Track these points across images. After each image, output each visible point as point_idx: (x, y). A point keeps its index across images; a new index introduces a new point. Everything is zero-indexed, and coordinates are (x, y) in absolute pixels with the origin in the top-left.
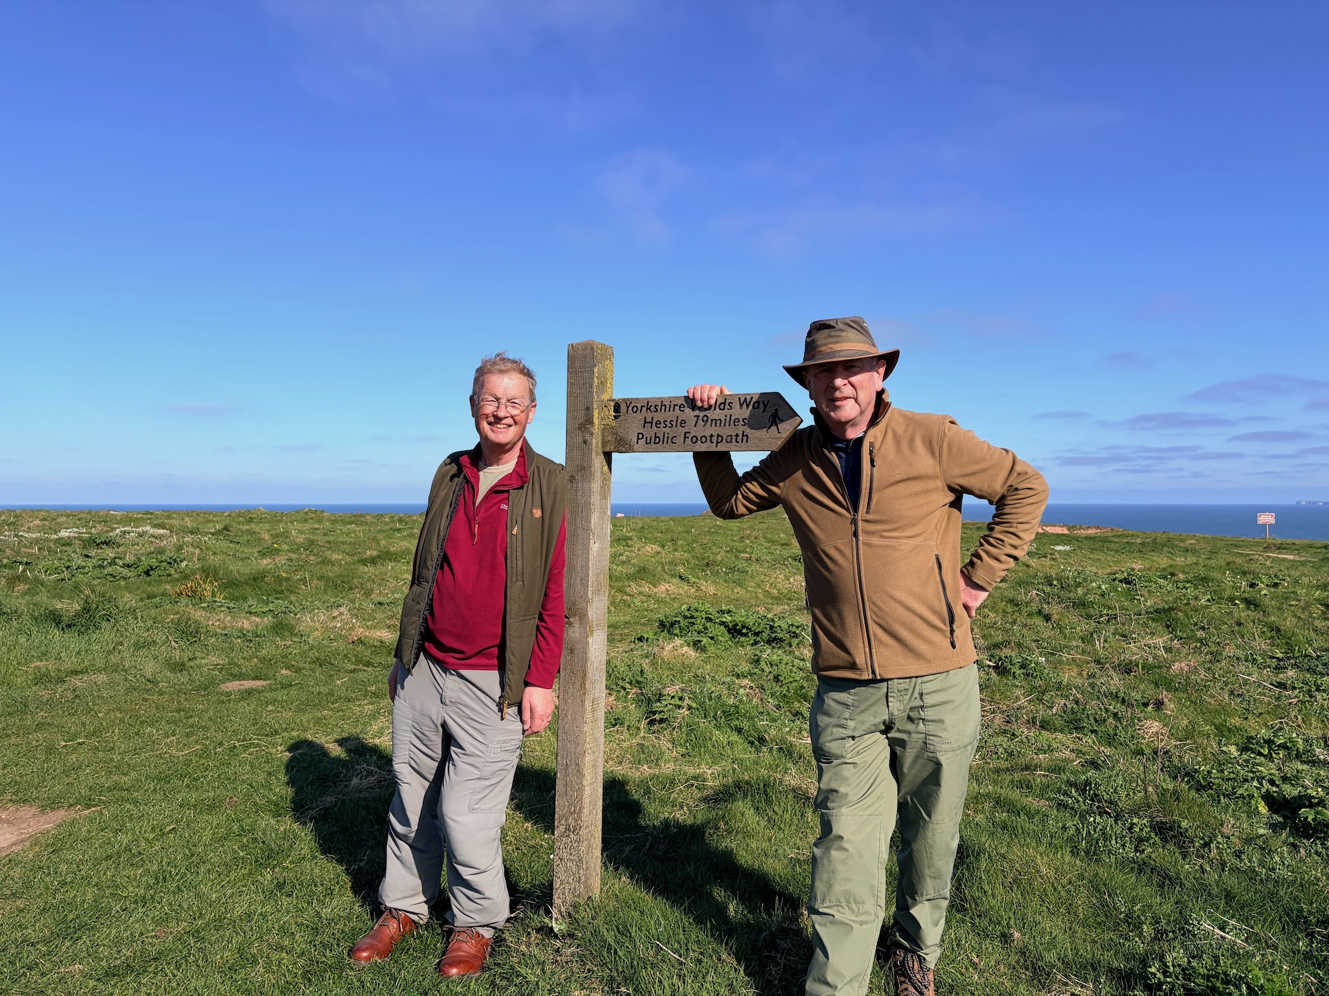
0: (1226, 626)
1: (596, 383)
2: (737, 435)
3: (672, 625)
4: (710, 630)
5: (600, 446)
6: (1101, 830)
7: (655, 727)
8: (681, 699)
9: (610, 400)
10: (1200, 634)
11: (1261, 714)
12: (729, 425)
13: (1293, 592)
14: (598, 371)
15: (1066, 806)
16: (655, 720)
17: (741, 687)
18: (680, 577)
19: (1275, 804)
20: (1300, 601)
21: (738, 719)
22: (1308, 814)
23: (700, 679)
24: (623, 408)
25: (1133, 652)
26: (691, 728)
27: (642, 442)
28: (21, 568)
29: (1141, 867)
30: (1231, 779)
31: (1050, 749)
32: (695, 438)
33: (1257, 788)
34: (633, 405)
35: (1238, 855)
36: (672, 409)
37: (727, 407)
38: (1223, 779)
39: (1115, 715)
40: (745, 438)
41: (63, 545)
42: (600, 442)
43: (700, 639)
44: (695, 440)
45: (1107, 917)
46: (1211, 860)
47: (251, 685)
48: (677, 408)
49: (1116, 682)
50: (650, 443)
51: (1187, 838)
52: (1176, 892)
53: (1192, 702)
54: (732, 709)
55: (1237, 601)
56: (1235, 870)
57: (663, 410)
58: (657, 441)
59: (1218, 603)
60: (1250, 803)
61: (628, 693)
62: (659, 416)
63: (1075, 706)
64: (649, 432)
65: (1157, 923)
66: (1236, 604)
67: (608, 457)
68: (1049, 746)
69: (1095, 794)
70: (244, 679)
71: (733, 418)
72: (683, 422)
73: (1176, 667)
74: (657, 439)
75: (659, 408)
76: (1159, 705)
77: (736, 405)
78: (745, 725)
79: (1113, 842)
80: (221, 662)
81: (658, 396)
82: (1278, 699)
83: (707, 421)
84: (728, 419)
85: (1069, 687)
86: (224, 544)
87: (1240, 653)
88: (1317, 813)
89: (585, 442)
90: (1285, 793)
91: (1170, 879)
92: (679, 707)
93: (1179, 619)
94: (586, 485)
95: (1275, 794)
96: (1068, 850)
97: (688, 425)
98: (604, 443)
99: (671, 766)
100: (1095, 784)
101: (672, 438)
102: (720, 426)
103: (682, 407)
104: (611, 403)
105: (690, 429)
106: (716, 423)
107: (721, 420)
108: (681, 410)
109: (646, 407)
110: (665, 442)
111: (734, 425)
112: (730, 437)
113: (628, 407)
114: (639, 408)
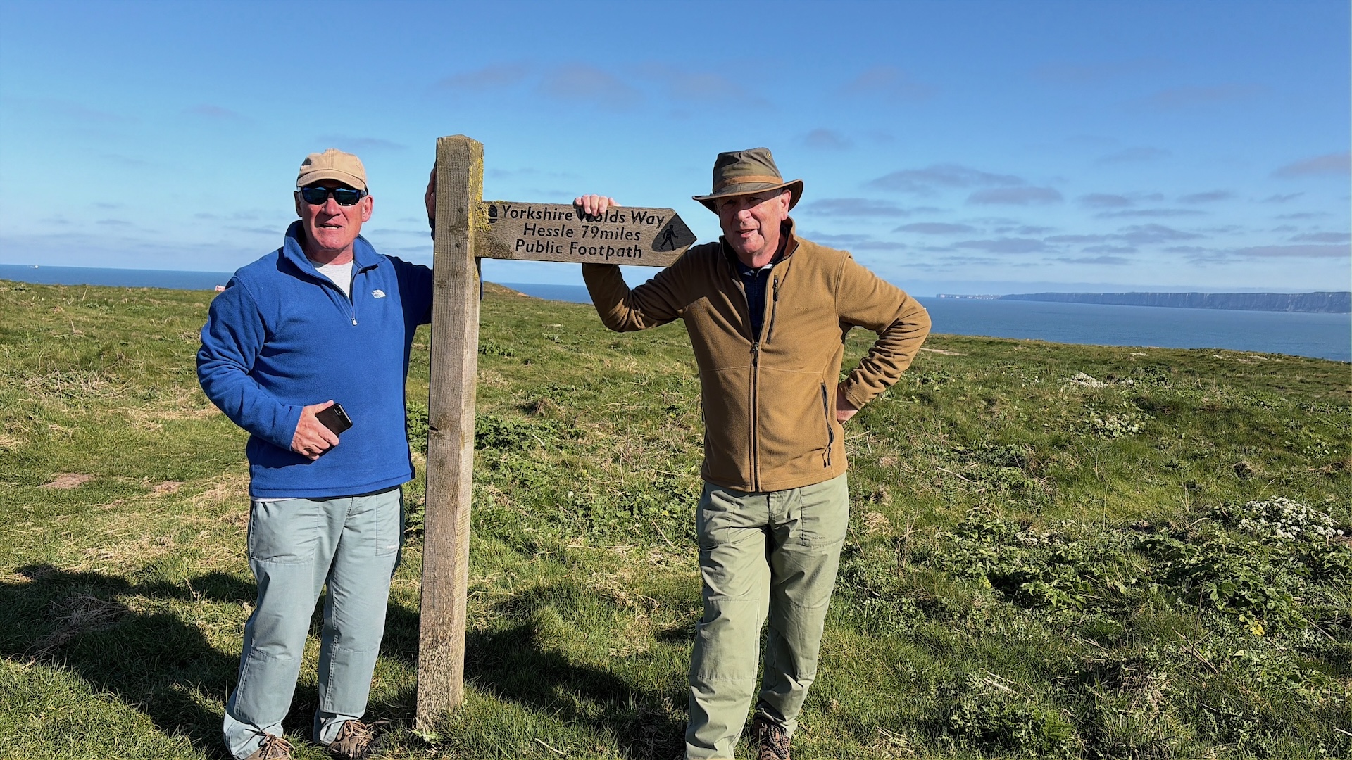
0: (912, 421)
1: (471, 183)
2: (630, 249)
5: (472, 251)
6: (877, 611)
9: (485, 202)
11: (961, 502)
12: (621, 238)
13: (960, 388)
14: (473, 170)
19: (998, 581)
20: (966, 396)
22: (1029, 587)
24: (500, 212)
27: (522, 249)
29: (917, 638)
30: (959, 561)
32: (583, 249)
33: (982, 568)
34: (512, 209)
35: (988, 624)
36: (557, 217)
37: (619, 219)
40: (638, 253)
42: (473, 246)
44: (583, 251)
46: (969, 629)
48: (563, 216)
50: (532, 250)
51: (947, 612)
52: (949, 657)
53: (903, 494)
55: (913, 397)
56: (989, 636)
57: (547, 217)
58: (540, 250)
59: (896, 399)
60: (978, 580)
62: (540, 224)
65: (941, 683)
66: (912, 400)
67: (478, 260)
71: (625, 232)
72: (570, 232)
73: (885, 461)
74: (540, 248)
75: (542, 215)
76: (879, 497)
77: (629, 218)
81: (541, 202)
82: (968, 489)
83: (597, 232)
84: (620, 232)
87: (928, 447)
88: (1036, 586)
89: (458, 246)
90: (1005, 571)
91: (941, 647)
94: (459, 292)
95: (997, 573)
97: (576, 235)
98: (476, 248)
101: (557, 247)
102: (611, 238)
103: (569, 215)
104: (486, 205)
105: (578, 240)
106: (606, 236)
107: (612, 232)
108: (568, 218)
109: (527, 213)
110: (549, 251)
111: (627, 238)
112: (622, 251)
113: (506, 211)
114: (520, 213)
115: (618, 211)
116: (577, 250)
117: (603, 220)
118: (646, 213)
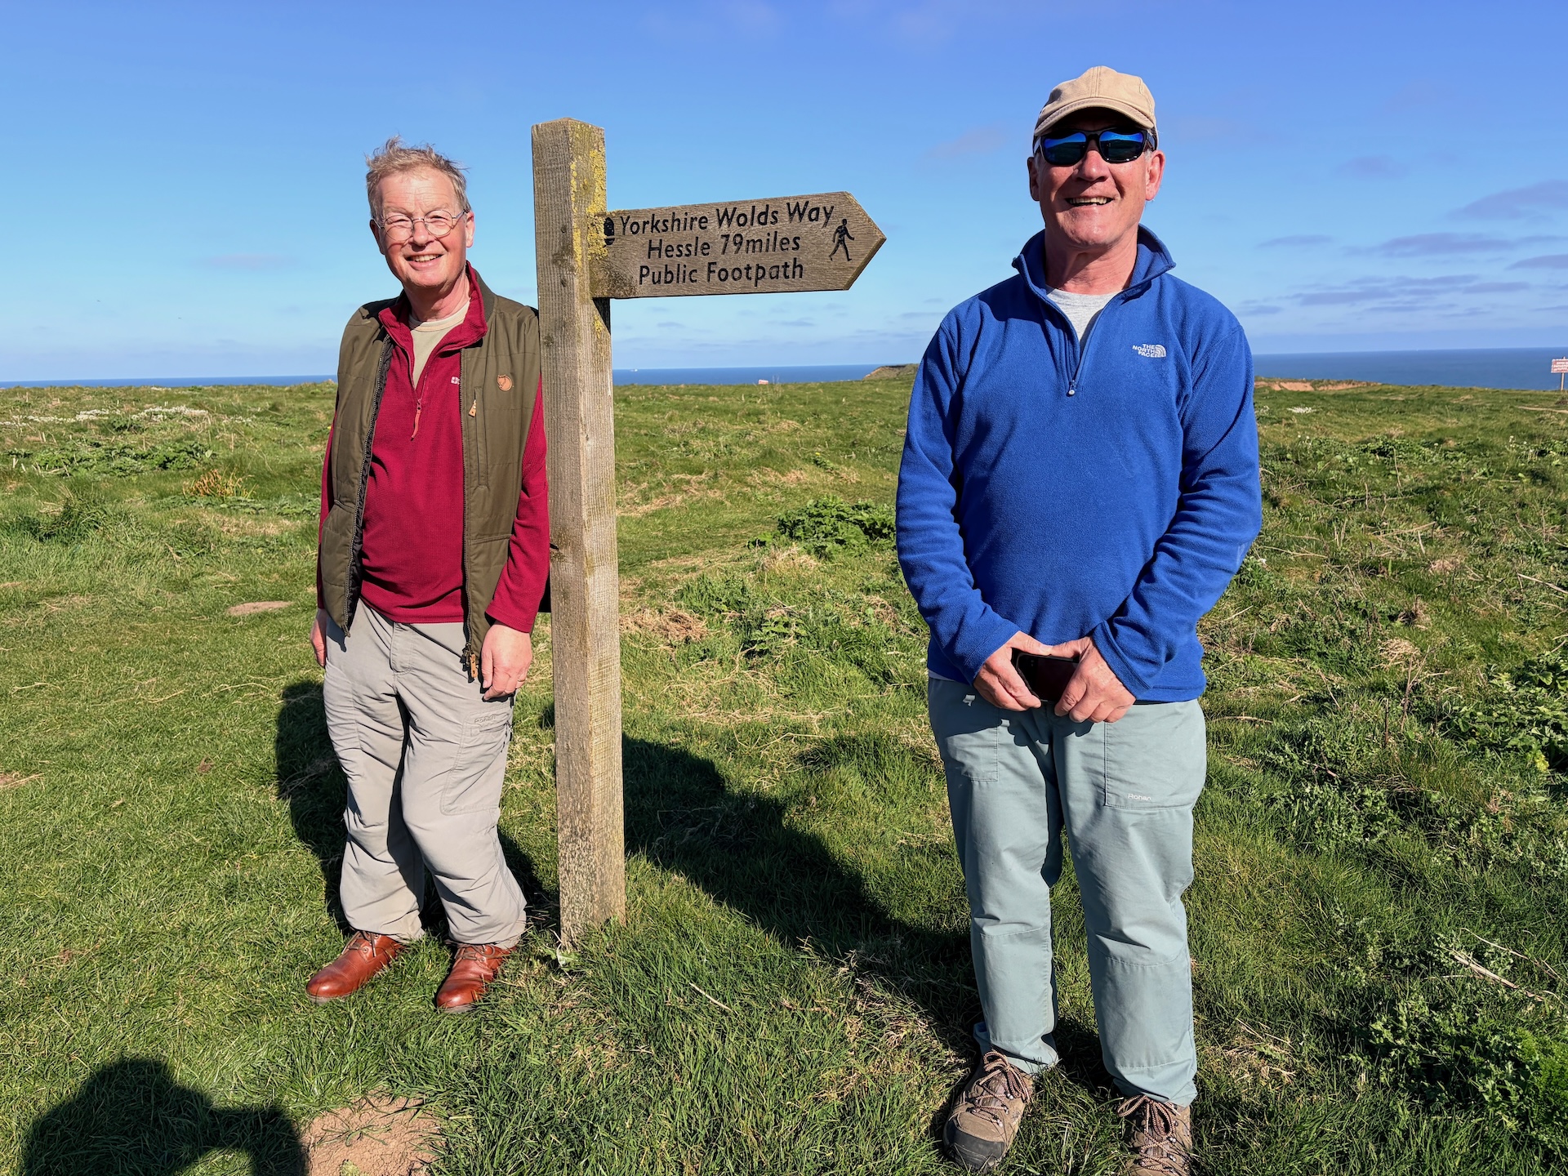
0: (1505, 508)
1: (574, 188)
2: (786, 266)
3: (795, 524)
4: (841, 531)
5: (587, 289)
6: (1319, 805)
7: (755, 660)
8: (786, 625)
9: (599, 215)
10: (1470, 519)
11: (1545, 626)
12: (774, 250)
14: (578, 168)
15: (1276, 767)
16: (753, 652)
17: (870, 605)
18: (816, 462)
19: (1559, 758)
21: (860, 649)
23: (817, 597)
24: (618, 227)
25: (1384, 547)
26: (798, 662)
27: (647, 280)
28: (15, 462)
29: (1371, 859)
30: (1501, 724)
31: (1263, 680)
32: (723, 273)
33: (1536, 737)
34: (631, 220)
35: (1507, 840)
36: (688, 225)
37: (770, 219)
38: (1490, 724)
39: (1352, 633)
40: (798, 270)
41: (76, 431)
42: (587, 283)
43: (824, 544)
44: (723, 275)
45: (1318, 933)
46: (1470, 848)
47: (267, 607)
48: (696, 223)
49: (1355, 588)
50: (659, 281)
51: (1438, 816)
52: (1418, 897)
53: (1454, 612)
54: (854, 636)
55: (1520, 475)
56: (1501, 863)
57: (675, 227)
58: (669, 279)
59: (1495, 477)
60: (1525, 756)
61: (724, 617)
62: (670, 238)
63: (1300, 622)
64: (657, 264)
65: (1388, 942)
66: (1519, 478)
67: (603, 305)
68: (1262, 676)
69: (1315, 750)
70: (260, 600)
71: (779, 238)
72: (706, 245)
73: (1437, 566)
74: (669, 275)
75: (669, 225)
76: (1411, 618)
77: (784, 216)
78: (867, 656)
79: (1335, 822)
80: (233, 579)
81: (667, 205)
83: (741, 243)
84: (772, 239)
85: (1294, 596)
86: (269, 428)
87: (1521, 544)
89: (563, 283)
91: (1410, 877)
92: (785, 635)
93: (1445, 501)
94: (569, 351)
95: (1561, 746)
96: (1272, 832)
97: (714, 251)
98: (594, 284)
99: (769, 710)
100: (1317, 737)
101: (691, 273)
102: (761, 251)
103: (704, 220)
104: (600, 218)
105: (716, 258)
106: (754, 247)
107: (760, 241)
108: (703, 225)
109: (650, 225)
110: (681, 280)
111: (782, 249)
112: (775, 270)
113: (625, 225)
114: (641, 227)
115: (767, 206)
116: (716, 274)
117: (749, 223)
118: (807, 203)
